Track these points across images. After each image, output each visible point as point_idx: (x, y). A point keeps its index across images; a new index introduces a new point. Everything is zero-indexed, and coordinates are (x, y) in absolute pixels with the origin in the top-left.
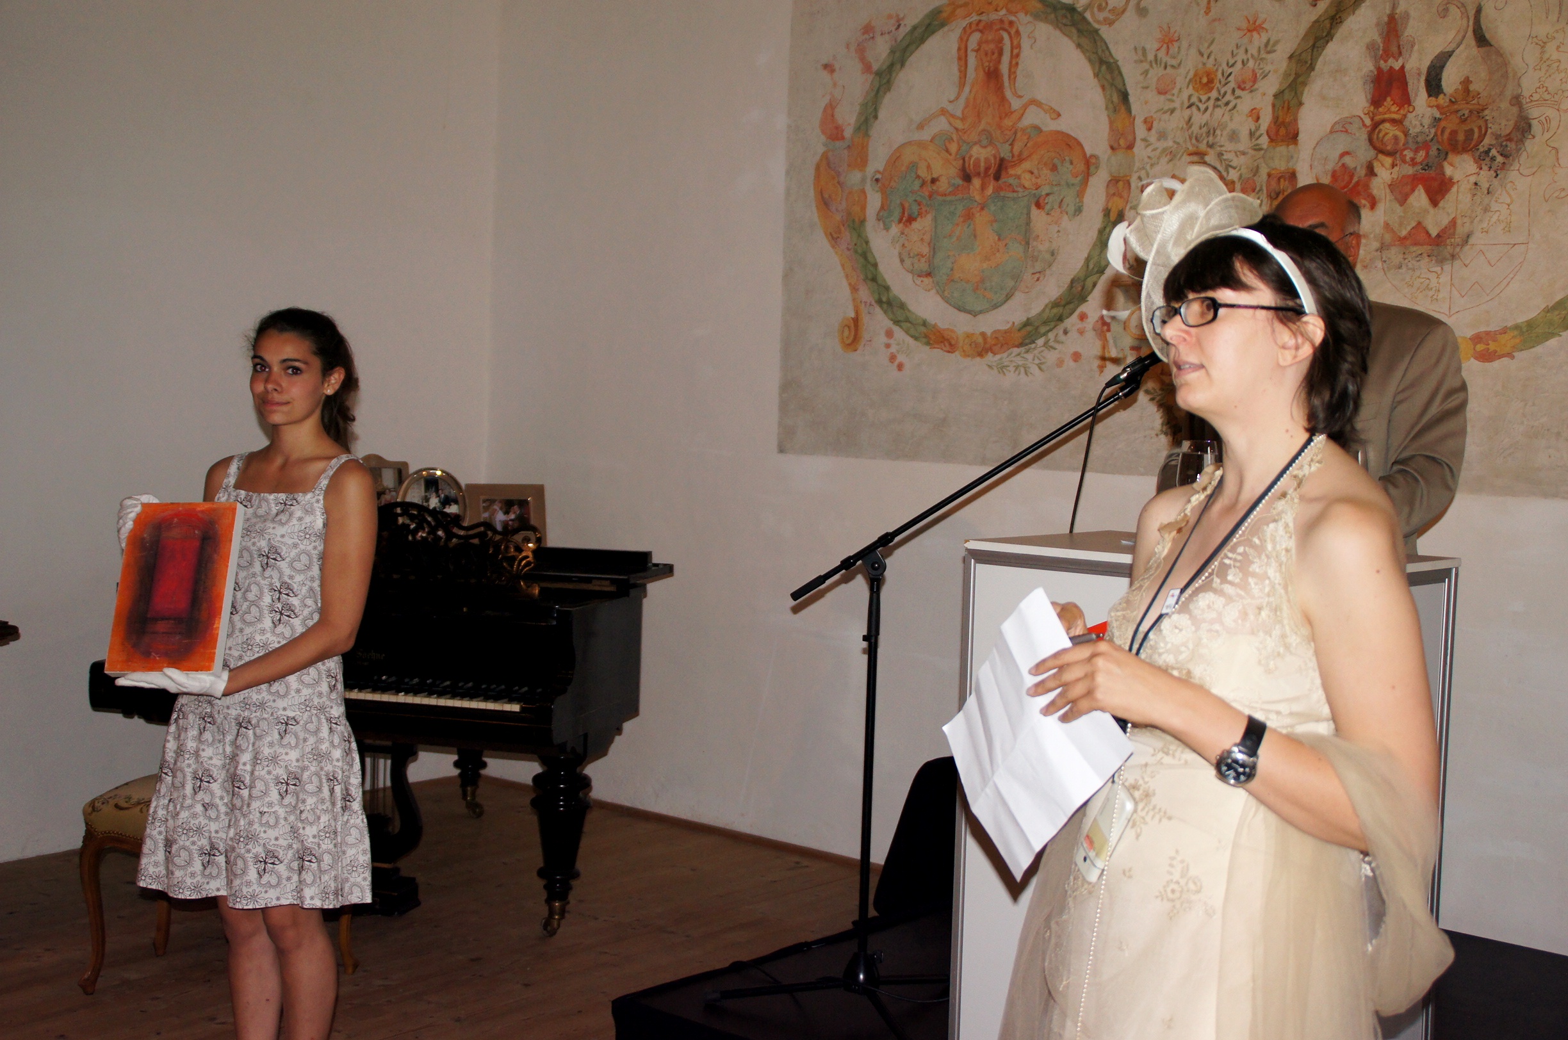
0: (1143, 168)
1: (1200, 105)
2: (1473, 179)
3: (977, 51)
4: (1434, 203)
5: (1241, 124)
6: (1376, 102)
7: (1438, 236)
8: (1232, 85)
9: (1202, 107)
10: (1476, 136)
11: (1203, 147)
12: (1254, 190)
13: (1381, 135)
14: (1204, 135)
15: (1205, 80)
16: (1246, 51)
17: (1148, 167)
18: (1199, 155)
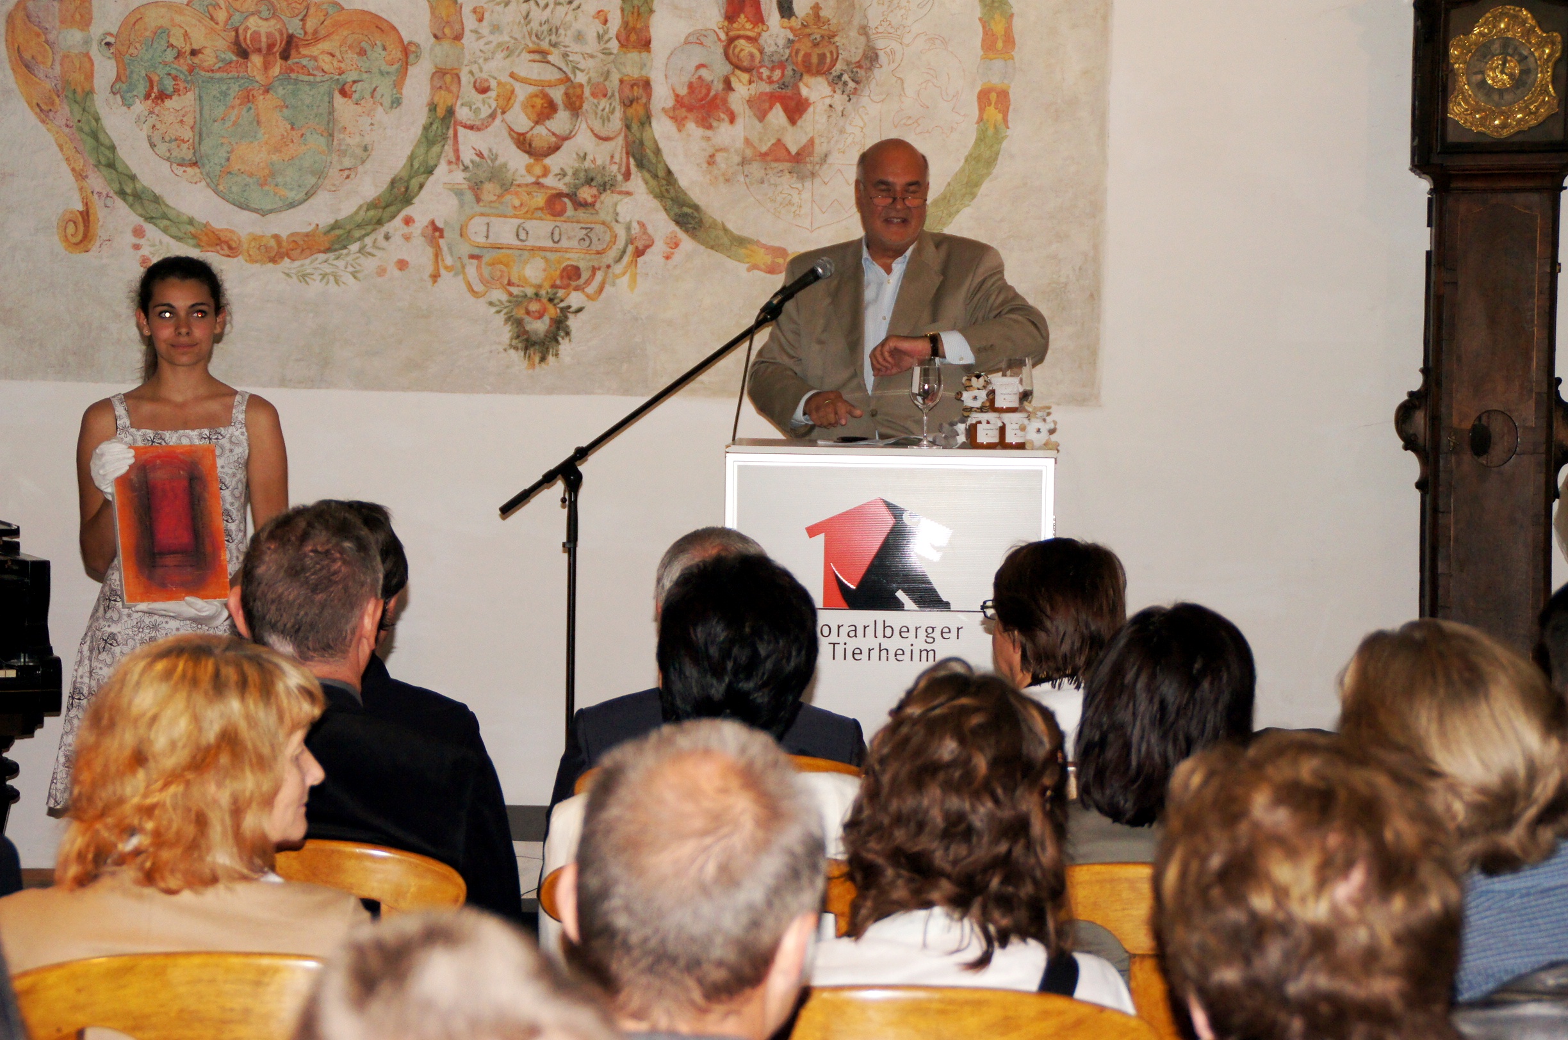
0: (475, 62)
2: (828, 101)
4: (793, 121)
5: (588, 25)
6: (731, 17)
7: (798, 154)
9: (541, 3)
10: (828, 59)
11: (545, 45)
12: (605, 96)
13: (737, 50)
14: (545, 33)
17: (481, 61)
18: (542, 55)
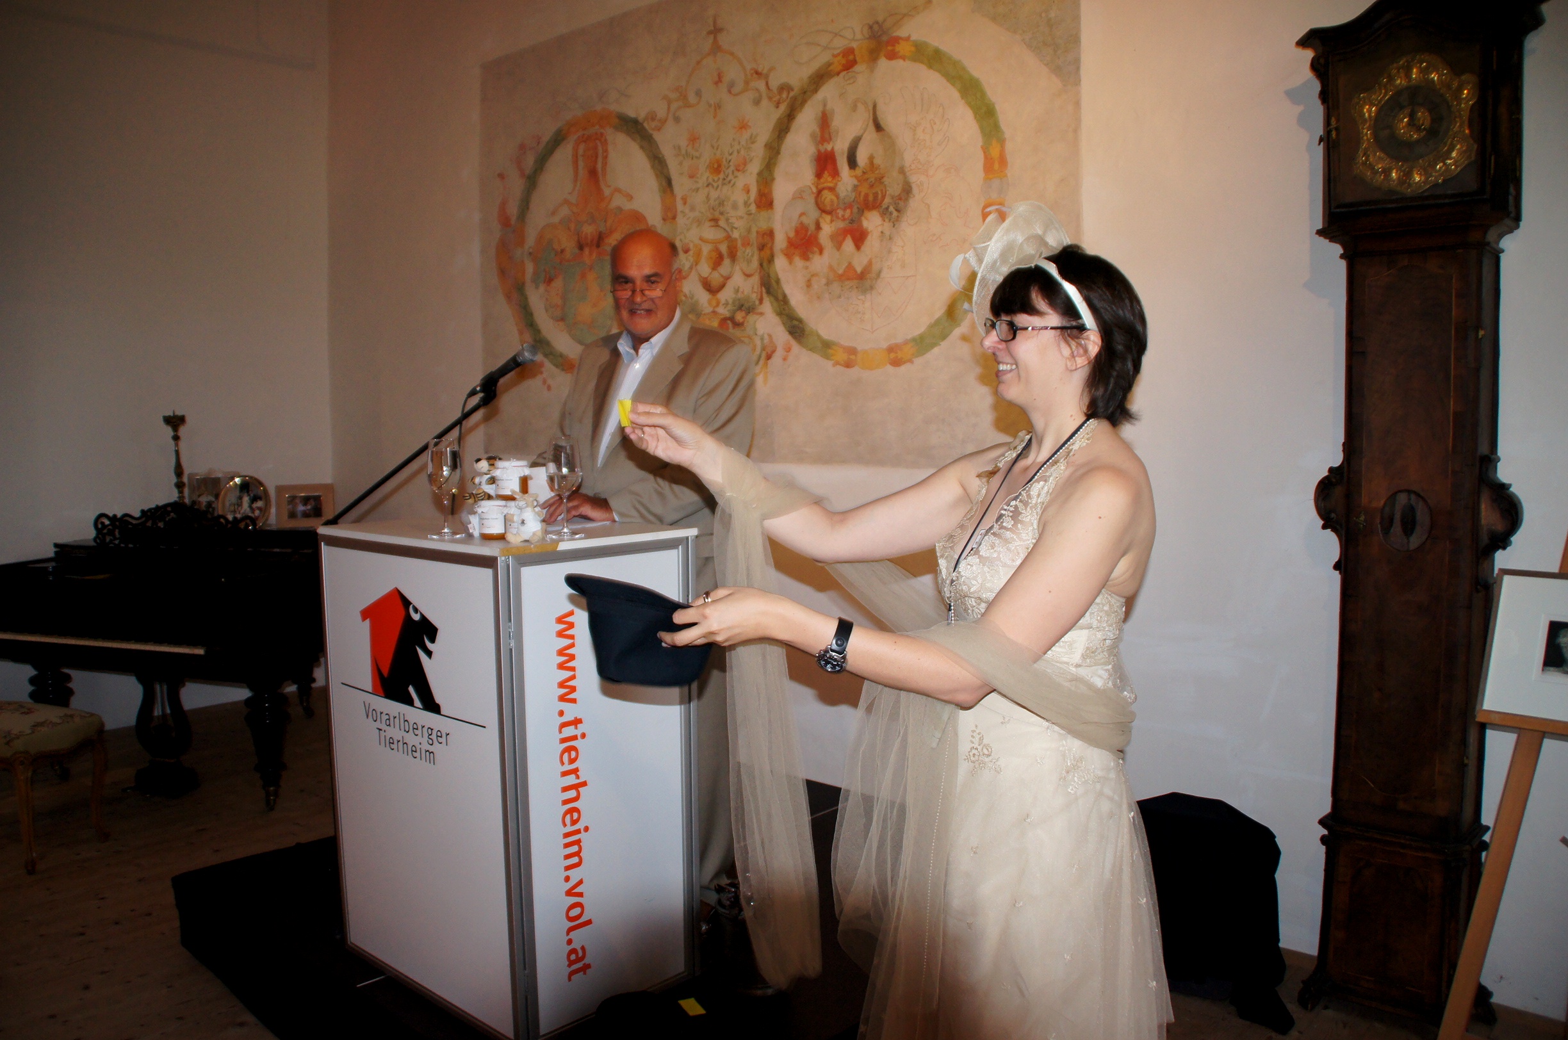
0: (683, 233)
1: (714, 184)
2: (880, 229)
3: (583, 156)
4: (858, 247)
5: (738, 197)
6: (819, 175)
7: (862, 273)
8: (732, 168)
9: (715, 185)
10: (880, 196)
11: (717, 214)
12: (749, 245)
13: (823, 198)
14: (717, 206)
15: (716, 166)
16: (739, 143)
17: (686, 232)
18: (715, 221)
